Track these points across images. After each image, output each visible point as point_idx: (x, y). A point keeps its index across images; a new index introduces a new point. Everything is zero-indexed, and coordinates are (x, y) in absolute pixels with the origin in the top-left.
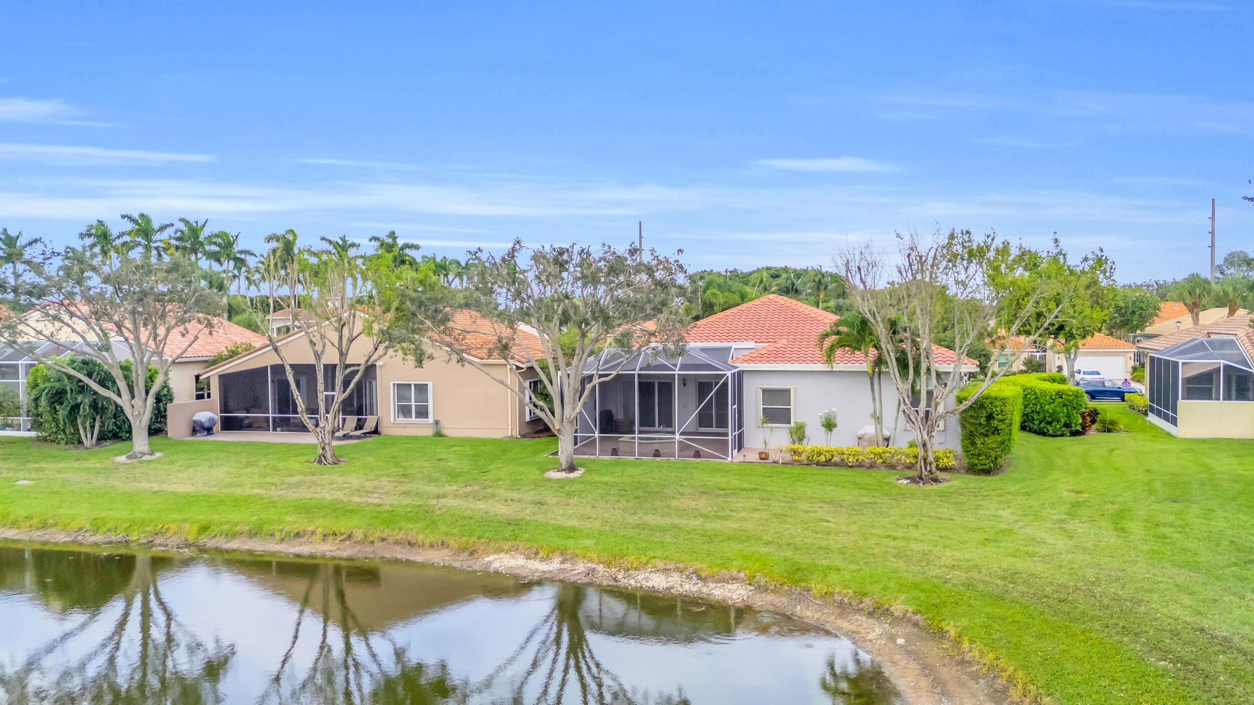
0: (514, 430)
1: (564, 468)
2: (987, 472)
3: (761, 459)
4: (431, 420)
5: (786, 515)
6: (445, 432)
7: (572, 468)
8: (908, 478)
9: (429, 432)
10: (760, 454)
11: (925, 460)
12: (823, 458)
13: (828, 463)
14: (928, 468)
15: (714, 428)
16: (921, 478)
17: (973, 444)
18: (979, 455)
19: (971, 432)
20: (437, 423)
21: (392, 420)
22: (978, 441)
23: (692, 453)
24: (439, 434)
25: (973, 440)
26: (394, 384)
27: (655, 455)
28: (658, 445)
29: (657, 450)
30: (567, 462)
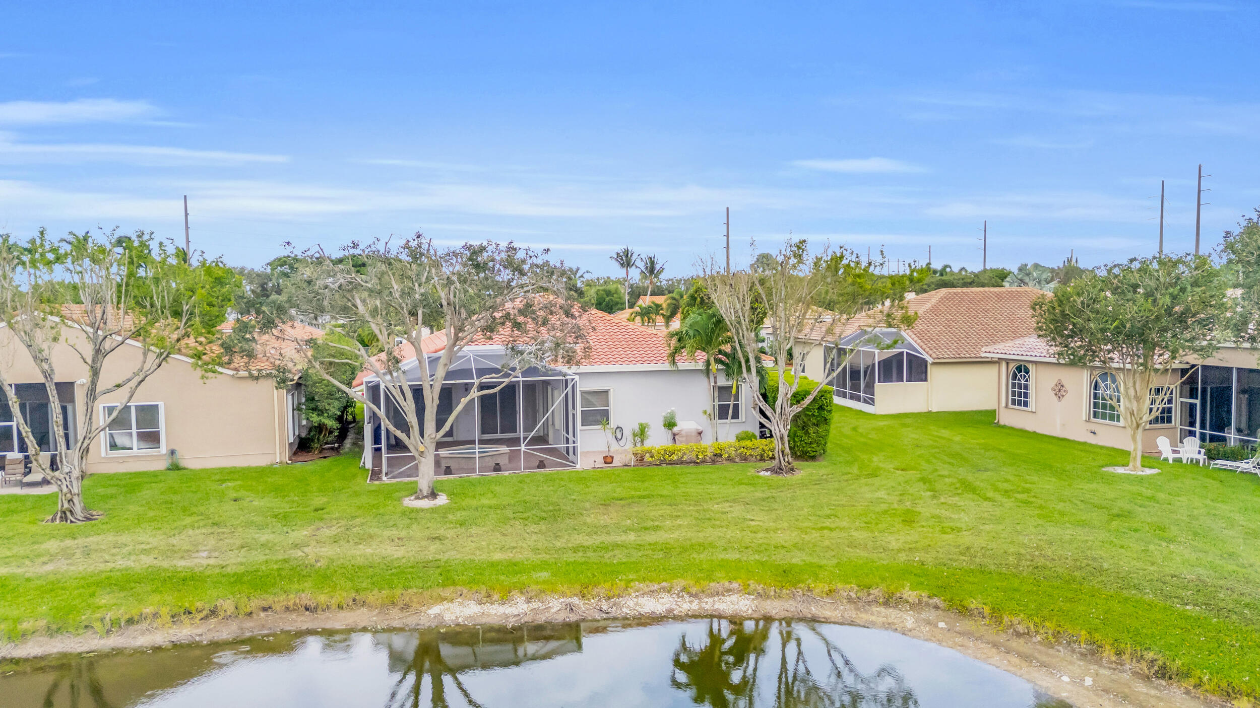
0: (283, 455)
1: (425, 494)
2: (813, 458)
3: (606, 463)
4: (164, 449)
5: (709, 519)
6: (183, 463)
7: (433, 495)
8: (767, 470)
9: (161, 465)
10: (605, 458)
11: (783, 452)
12: (675, 457)
13: (680, 462)
14: (786, 460)
15: (499, 434)
16: (781, 469)
17: (807, 433)
18: (811, 443)
19: (804, 422)
20: (173, 452)
21: (103, 454)
22: (811, 431)
23: (537, 463)
24: (175, 467)
25: (807, 430)
26: (104, 407)
27: (496, 470)
29: (497, 464)
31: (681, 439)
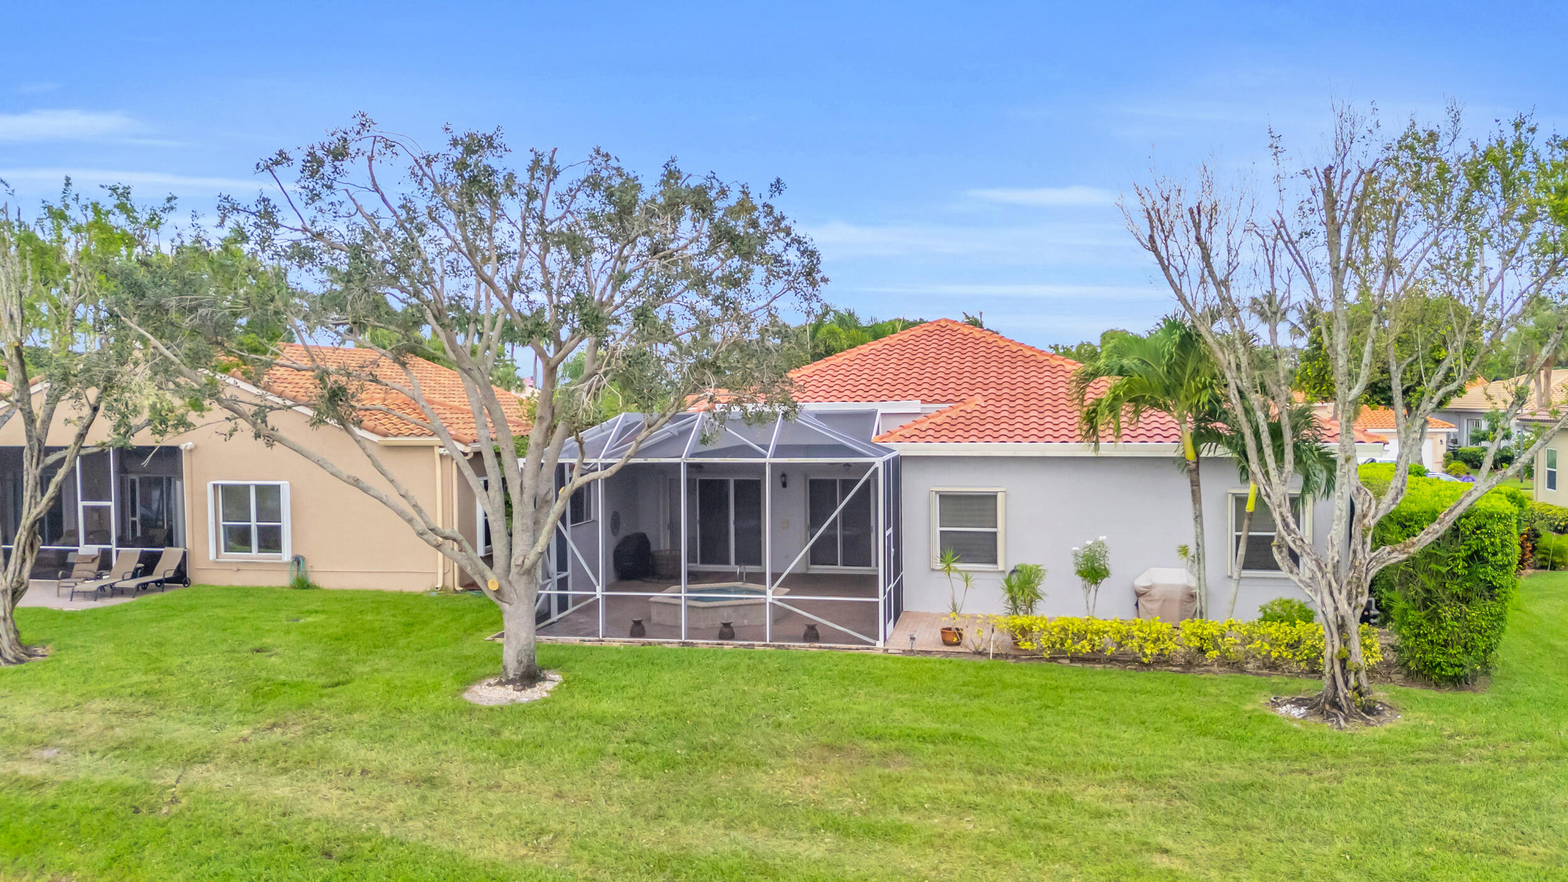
0: (449, 576)
3: (946, 643)
4: (286, 555)
6: (315, 579)
7: (530, 677)
8: (1299, 703)
9: (283, 579)
10: (945, 631)
11: (1343, 661)
13: (1094, 658)
14: (1352, 682)
15: (839, 567)
16: (1335, 704)
17: (1434, 617)
18: (1446, 644)
19: (1428, 591)
20: (298, 560)
21: (212, 556)
22: (1447, 613)
24: (303, 584)
25: (1435, 611)
26: (215, 486)
27: (722, 636)
28: (730, 610)
29: (727, 625)
30: (520, 662)
31: (1149, 605)
